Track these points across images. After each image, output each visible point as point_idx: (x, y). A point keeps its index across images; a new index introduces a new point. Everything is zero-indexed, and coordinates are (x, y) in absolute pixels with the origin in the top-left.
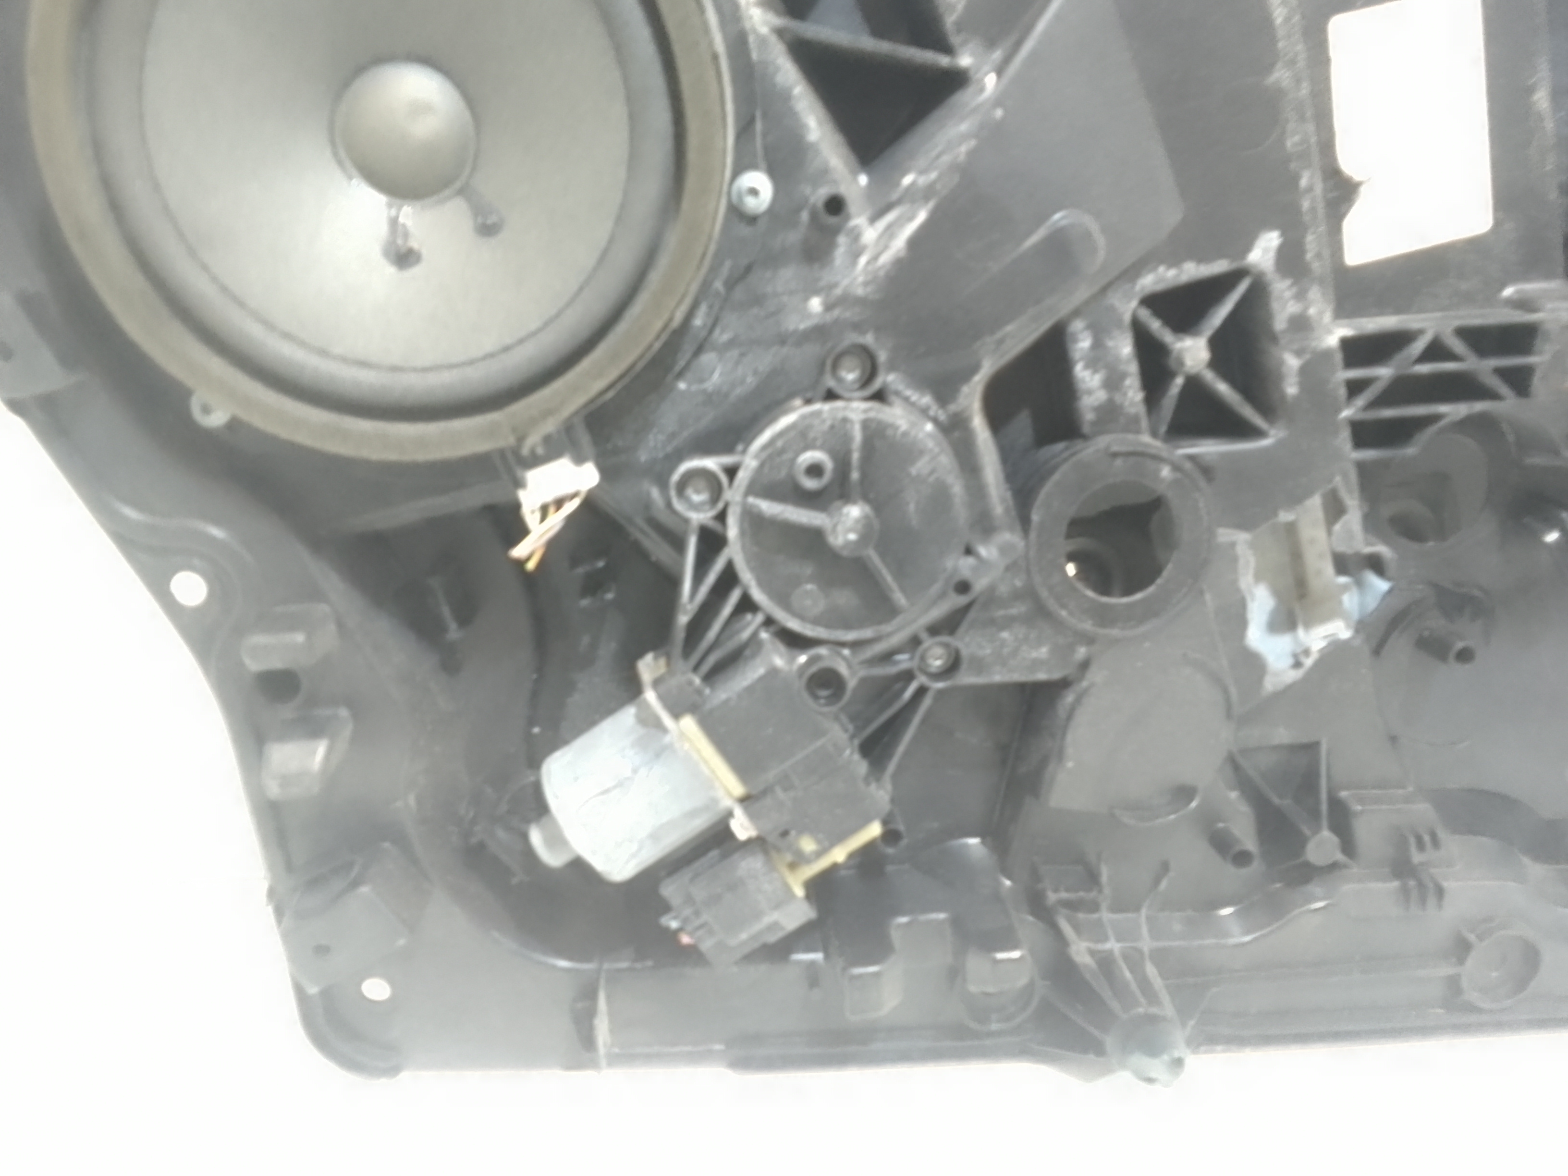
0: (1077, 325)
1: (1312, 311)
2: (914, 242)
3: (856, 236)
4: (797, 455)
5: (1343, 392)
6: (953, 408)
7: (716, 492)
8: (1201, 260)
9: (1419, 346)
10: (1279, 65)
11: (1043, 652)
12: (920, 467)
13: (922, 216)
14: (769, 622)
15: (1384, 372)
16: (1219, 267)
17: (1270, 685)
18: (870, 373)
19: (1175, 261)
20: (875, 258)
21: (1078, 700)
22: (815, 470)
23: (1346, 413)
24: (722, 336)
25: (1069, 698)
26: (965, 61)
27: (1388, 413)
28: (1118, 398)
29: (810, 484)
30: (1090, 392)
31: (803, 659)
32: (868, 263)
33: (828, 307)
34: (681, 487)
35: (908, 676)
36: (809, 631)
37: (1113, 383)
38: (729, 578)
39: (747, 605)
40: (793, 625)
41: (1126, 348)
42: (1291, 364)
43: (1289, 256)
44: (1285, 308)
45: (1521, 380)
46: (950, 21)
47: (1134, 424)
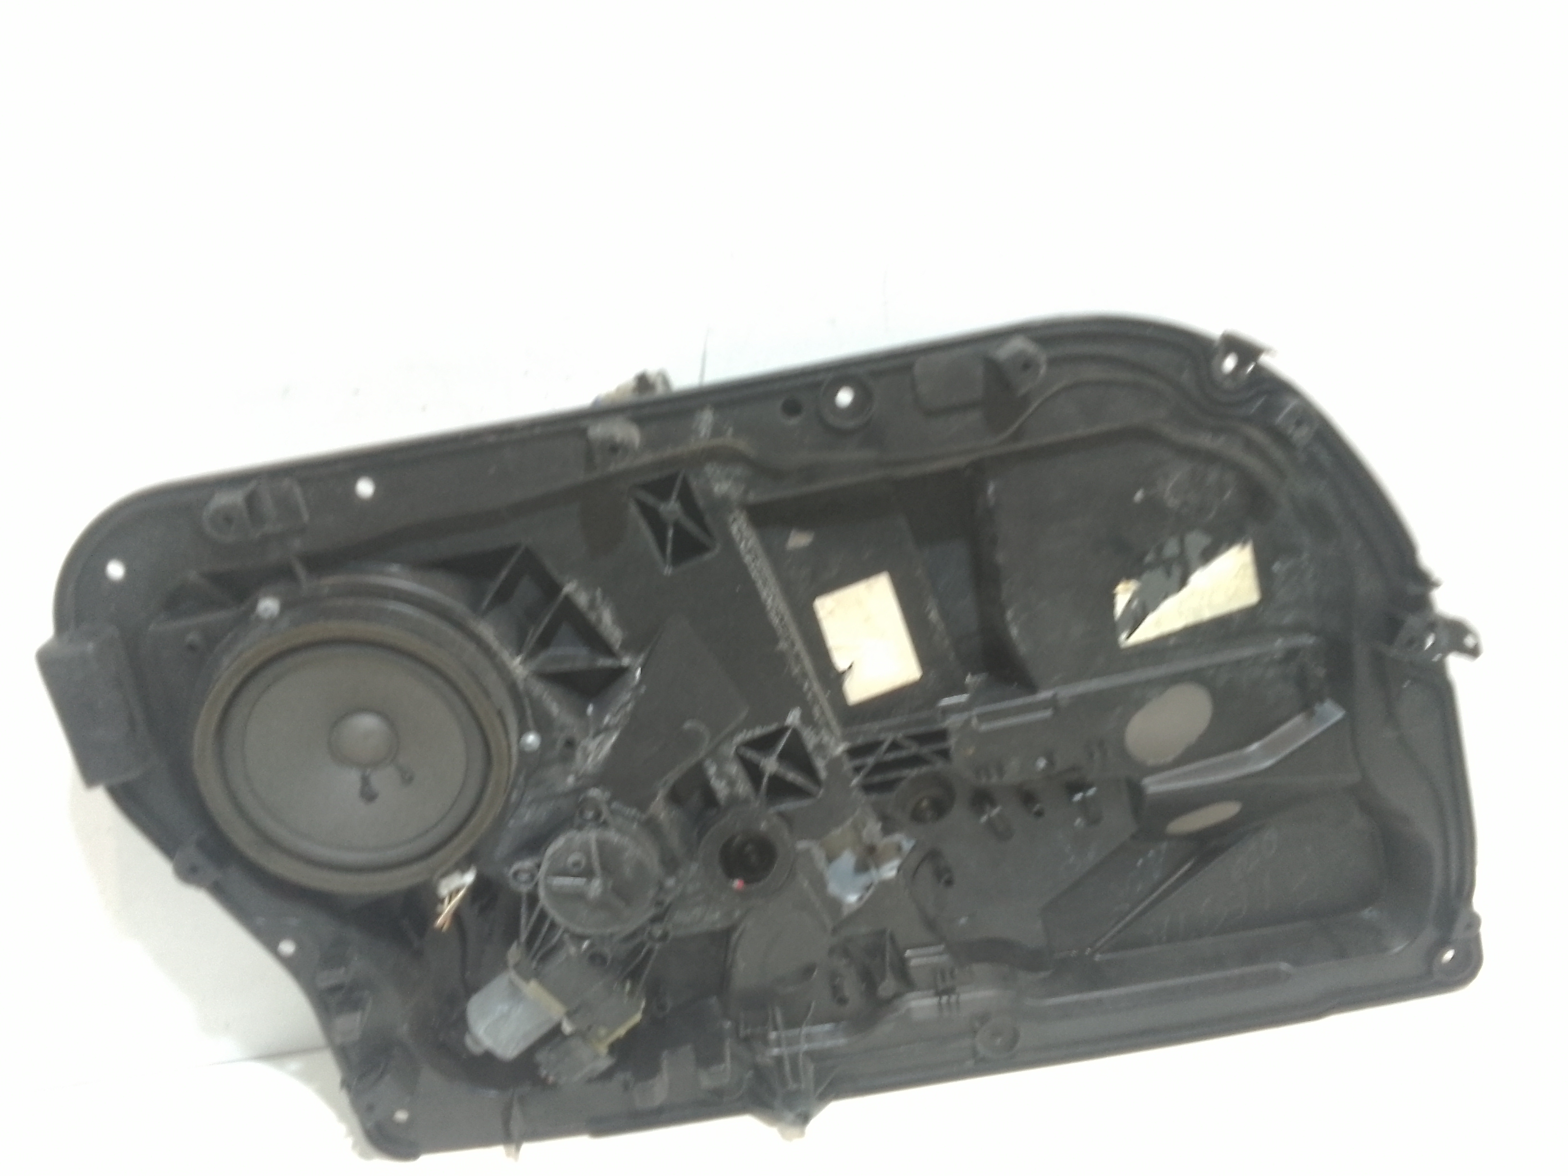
0: (707, 763)
1: (824, 740)
2: (614, 747)
3: (585, 749)
4: (567, 858)
5: (851, 773)
6: (648, 812)
7: (532, 876)
8: (762, 726)
9: (884, 747)
10: (780, 640)
11: (717, 915)
12: (627, 854)
13: (614, 738)
14: (566, 931)
15: (870, 761)
16: (773, 727)
17: (846, 912)
18: (598, 815)
19: (749, 728)
20: (596, 756)
21: (741, 935)
22: (577, 862)
23: (855, 781)
24: (528, 798)
25: (735, 936)
26: (626, 661)
27: (876, 778)
28: (734, 791)
29: (576, 868)
30: (721, 790)
31: (586, 944)
32: (593, 760)
33: (576, 779)
34: (516, 874)
35: (642, 945)
36: (588, 932)
37: (731, 783)
38: (543, 916)
39: (553, 926)
40: (579, 930)
41: (734, 769)
42: (820, 764)
43: (807, 719)
44: (810, 739)
45: (945, 754)
46: (617, 647)
47: (746, 801)
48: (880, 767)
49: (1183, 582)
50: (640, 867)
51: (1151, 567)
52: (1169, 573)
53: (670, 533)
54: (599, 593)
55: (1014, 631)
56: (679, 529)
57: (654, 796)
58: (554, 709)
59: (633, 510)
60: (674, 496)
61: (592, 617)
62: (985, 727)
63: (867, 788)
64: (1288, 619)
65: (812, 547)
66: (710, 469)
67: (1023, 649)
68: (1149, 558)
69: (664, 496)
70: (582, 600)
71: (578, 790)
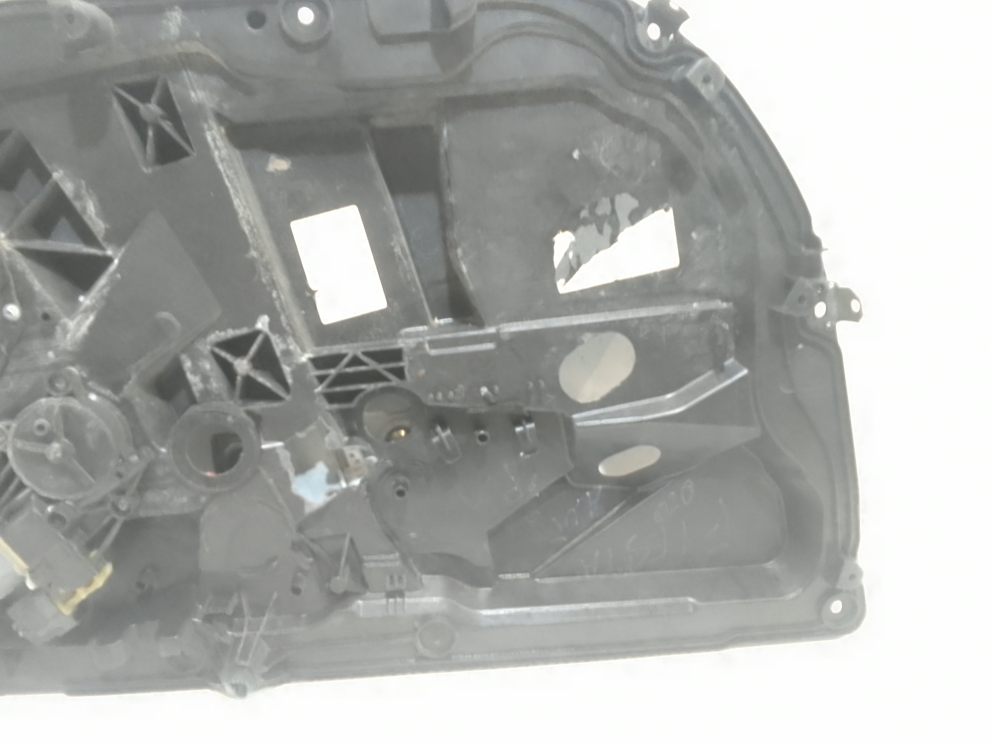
0: (183, 357)
1: (292, 347)
2: (92, 328)
3: (64, 327)
4: (33, 421)
5: (316, 381)
6: (122, 395)
8: (234, 328)
9: (346, 360)
10: (252, 248)
11: (185, 499)
12: (90, 425)
13: (91, 318)
14: (33, 492)
15: (333, 372)
16: (244, 331)
17: (308, 510)
18: (68, 385)
19: (223, 329)
20: (74, 335)
22: (41, 427)
23: (319, 389)
24: (11, 369)
26: (109, 252)
27: (338, 389)
28: (209, 386)
29: (40, 434)
30: (195, 385)
31: (50, 509)
32: (71, 337)
33: (57, 355)
35: (106, 514)
36: (53, 497)
37: (205, 379)
38: (11, 475)
39: (21, 486)
40: (45, 494)
41: (208, 365)
42: (287, 369)
43: (275, 325)
44: (278, 346)
45: (400, 373)
46: (100, 237)
47: (219, 397)
48: (341, 379)
49: (613, 240)
50: (102, 437)
51: (585, 222)
52: (600, 231)
53: (150, 133)
54: (83, 183)
55: (464, 268)
56: (160, 132)
57: (129, 379)
58: (37, 286)
59: (116, 105)
60: (154, 99)
61: (77, 205)
62: (433, 352)
63: (331, 398)
64: (703, 285)
65: (288, 172)
66: (188, 76)
67: (471, 286)
68: (584, 213)
69: (145, 98)
70: (68, 188)
71: (56, 366)
